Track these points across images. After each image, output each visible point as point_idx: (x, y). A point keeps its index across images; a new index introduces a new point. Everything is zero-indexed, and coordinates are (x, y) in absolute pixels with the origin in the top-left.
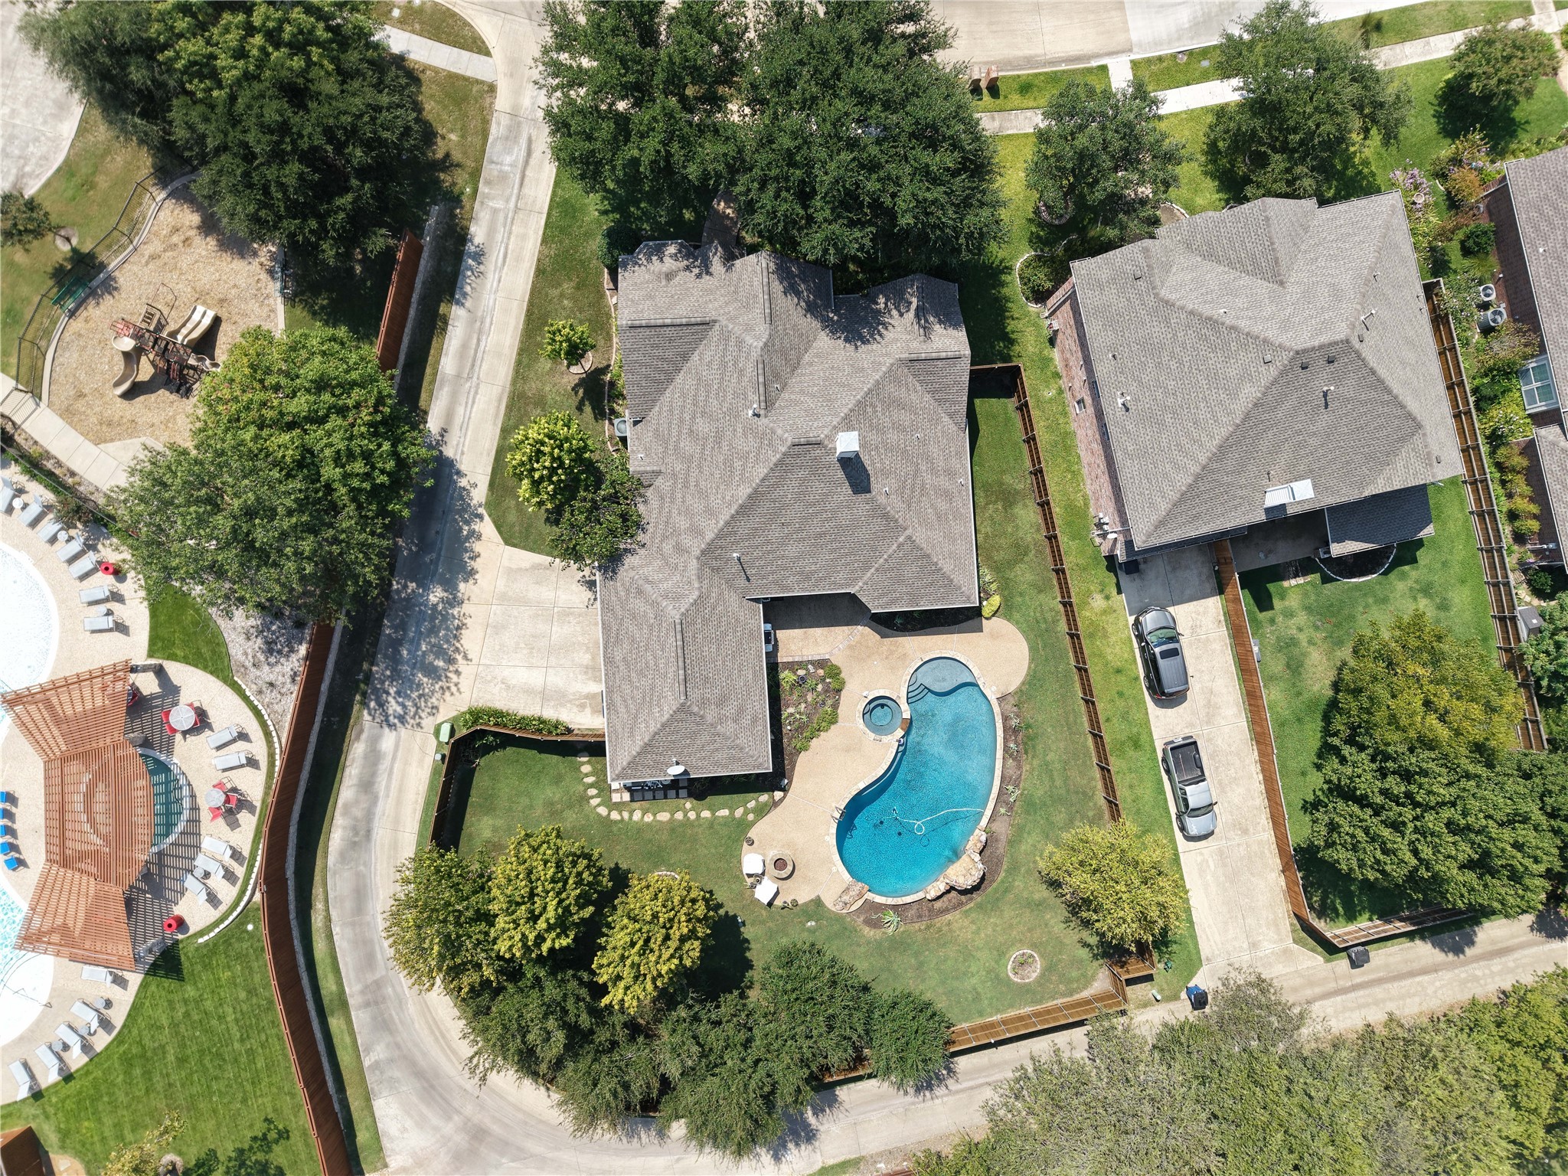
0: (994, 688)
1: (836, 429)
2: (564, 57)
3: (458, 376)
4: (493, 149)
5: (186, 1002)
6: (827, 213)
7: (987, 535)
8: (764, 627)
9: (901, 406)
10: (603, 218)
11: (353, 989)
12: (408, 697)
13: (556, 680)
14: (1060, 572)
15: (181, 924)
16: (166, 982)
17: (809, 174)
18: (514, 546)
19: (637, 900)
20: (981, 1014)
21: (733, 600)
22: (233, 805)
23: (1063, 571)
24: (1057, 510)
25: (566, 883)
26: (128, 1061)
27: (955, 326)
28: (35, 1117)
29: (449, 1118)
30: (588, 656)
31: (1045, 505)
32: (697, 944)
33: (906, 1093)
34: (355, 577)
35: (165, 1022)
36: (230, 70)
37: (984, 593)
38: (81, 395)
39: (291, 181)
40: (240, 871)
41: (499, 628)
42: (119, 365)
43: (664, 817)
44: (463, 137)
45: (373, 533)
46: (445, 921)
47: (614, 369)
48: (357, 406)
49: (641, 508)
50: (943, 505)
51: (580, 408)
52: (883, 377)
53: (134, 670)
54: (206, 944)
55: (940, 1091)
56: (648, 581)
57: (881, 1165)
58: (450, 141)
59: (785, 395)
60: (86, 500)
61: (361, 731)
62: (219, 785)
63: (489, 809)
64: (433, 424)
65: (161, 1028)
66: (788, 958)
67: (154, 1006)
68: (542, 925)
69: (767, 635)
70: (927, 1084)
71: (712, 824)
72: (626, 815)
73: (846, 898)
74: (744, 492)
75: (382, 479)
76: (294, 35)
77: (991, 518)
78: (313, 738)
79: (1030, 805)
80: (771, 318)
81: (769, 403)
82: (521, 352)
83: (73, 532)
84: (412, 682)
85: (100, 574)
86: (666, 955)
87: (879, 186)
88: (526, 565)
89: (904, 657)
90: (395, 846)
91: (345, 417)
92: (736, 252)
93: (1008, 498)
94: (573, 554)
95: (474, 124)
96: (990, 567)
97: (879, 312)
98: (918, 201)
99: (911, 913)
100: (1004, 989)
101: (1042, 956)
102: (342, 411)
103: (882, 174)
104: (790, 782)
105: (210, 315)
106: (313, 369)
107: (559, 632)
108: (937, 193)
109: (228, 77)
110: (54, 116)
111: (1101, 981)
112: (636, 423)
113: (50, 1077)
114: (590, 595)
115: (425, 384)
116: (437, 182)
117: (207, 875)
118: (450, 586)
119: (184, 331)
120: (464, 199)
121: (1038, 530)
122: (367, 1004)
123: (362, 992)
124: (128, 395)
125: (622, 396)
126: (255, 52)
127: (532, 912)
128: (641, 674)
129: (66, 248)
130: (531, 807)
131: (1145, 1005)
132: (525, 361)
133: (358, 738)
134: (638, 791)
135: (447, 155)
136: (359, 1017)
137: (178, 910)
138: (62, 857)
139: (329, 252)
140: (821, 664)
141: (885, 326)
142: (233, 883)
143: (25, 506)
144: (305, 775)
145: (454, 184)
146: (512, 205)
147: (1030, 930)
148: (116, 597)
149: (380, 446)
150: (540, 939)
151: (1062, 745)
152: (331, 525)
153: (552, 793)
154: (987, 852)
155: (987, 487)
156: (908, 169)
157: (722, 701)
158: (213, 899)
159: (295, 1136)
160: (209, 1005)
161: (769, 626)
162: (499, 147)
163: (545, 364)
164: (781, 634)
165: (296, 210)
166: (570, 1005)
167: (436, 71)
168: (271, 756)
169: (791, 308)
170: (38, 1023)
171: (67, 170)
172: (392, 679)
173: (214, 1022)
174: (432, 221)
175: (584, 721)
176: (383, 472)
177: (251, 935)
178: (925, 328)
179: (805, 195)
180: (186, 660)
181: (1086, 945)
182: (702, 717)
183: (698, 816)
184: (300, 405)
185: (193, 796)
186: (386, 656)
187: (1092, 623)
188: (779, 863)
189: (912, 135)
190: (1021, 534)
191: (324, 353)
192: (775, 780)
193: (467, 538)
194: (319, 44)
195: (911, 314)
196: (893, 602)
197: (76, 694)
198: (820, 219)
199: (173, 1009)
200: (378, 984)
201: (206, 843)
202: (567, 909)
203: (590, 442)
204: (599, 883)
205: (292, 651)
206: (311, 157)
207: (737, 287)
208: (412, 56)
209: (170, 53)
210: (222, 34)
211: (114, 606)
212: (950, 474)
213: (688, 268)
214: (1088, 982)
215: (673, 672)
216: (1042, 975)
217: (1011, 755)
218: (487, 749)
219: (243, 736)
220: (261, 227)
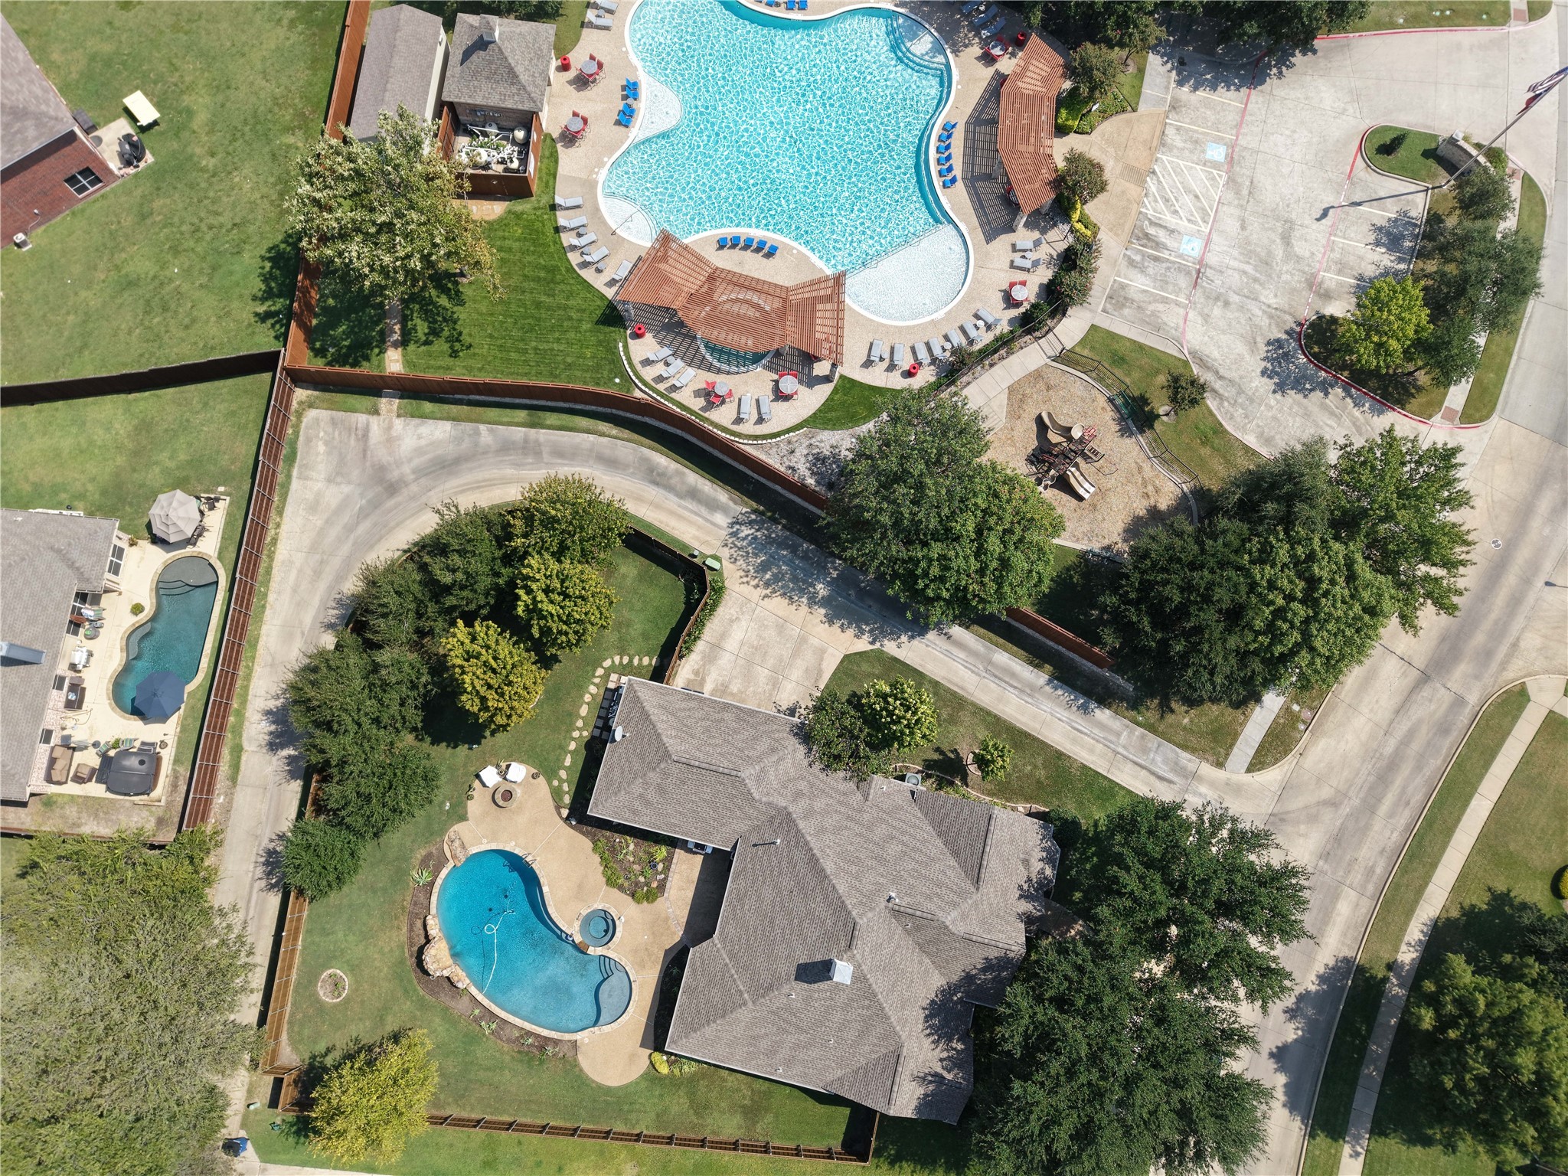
0: (586, 1041)
1: (858, 967)
2: (1225, 833)
3: (990, 662)
4: (1169, 749)
5: (580, 321)
6: (1040, 1017)
7: (725, 1081)
8: (710, 846)
9: (862, 1034)
10: (1091, 822)
11: (542, 435)
12: (750, 544)
13: (725, 660)
14: (670, 1140)
15: (637, 336)
16: (599, 313)
17: (1078, 1011)
18: (842, 662)
19: (528, 673)
20: (309, 932)
21: (742, 827)
22: (712, 397)
23: (669, 1143)
24: (727, 1156)
25: (565, 623)
26: (552, 270)
27: (919, 1109)
28: (539, 201)
29: (414, 472)
30: (735, 690)
31: (735, 1146)
32: (476, 709)
33: (272, 841)
34: (852, 541)
35: (571, 303)
36: (1262, 574)
37: (675, 1059)
38: (1049, 388)
39: (1167, 591)
40: (661, 387)
41: (781, 629)
42: (1063, 421)
43: (584, 711)
44: (1185, 729)
45: (882, 563)
46: (571, 523)
47: (963, 789)
48: (982, 584)
49: (841, 774)
50: (764, 1045)
51: (938, 750)
52: (891, 1025)
53: (834, 366)
54: (617, 348)
55: (260, 871)
56: (779, 760)
57: (221, 800)
58: (1183, 717)
59: (900, 931)
60: (970, 369)
61: (736, 503)
62: (730, 394)
63: (641, 578)
64: (956, 630)
65: (568, 299)
66: (429, 779)
67: (585, 299)
68: (540, 596)
69: (702, 847)
70: (272, 862)
71: (563, 748)
72: (597, 680)
73: (457, 843)
74: (829, 866)
75: (921, 584)
76: (1280, 628)
77: (739, 1090)
78: (742, 468)
79: (472, 1039)
80: (967, 940)
81: (897, 913)
82: (997, 718)
83: (948, 354)
84: (761, 551)
85: (912, 362)
86: (478, 684)
87: (1053, 1072)
88: (824, 665)
89: (642, 965)
90: (639, 499)
91: (977, 572)
92: (1033, 928)
93: (752, 1113)
94: (820, 707)
95: (1193, 740)
96: (696, 1073)
97: (950, 1040)
98: (1032, 1105)
99: (422, 897)
100: (321, 960)
101: (336, 1005)
102: (982, 572)
103: (1063, 1079)
104: (571, 826)
105: (1086, 496)
106: (1019, 560)
107: (762, 674)
108: (1034, 1126)
109: (1256, 571)
110: (1262, 433)
111: (290, 1056)
112: (913, 793)
113: (562, 219)
114: (784, 708)
115: (991, 635)
116: (1152, 696)
117: (667, 364)
118: (825, 602)
119: (1077, 474)
120: (1134, 713)
121: (714, 1133)
122: (526, 441)
123: (537, 441)
124: (1039, 420)
125: (940, 788)
126: (1271, 597)
127: (553, 591)
128: (707, 730)
129: (1161, 411)
130: (631, 609)
131: (250, 1092)
132: (989, 719)
133: (731, 499)
134: (612, 697)
135: (1172, 711)
136: (519, 433)
137: (649, 336)
138: (714, 277)
139: (1110, 600)
140: (662, 887)
141: (936, 1042)
142: (654, 380)
143: (977, 328)
144: (716, 453)
145: (1148, 709)
146: (1120, 750)
147: (363, 1002)
148: (892, 367)
149: (948, 590)
150: (529, 591)
151: (513, 1089)
152: (897, 536)
153: (637, 628)
154: (446, 985)
155: (768, 1094)
156: (1062, 1106)
157: (661, 790)
158: (647, 362)
159: (450, 361)
160: (572, 335)
161: (709, 851)
162: (1171, 755)
163: (982, 734)
164: (698, 860)
165: (1146, 587)
166: (466, 593)
167: (1243, 724)
168: (739, 435)
169: (973, 960)
170: (604, 223)
171: (1219, 430)
172: (768, 537)
173: (557, 335)
174: (1121, 681)
175: (684, 671)
176: (927, 586)
177: (611, 380)
178: (924, 1079)
179: (1062, 1003)
180: (830, 399)
181: (328, 1051)
182: (654, 769)
183: (574, 739)
184: (993, 544)
185: (728, 373)
186: (787, 538)
187: (612, 1158)
188: (508, 795)
189: (1091, 1120)
190: (715, 1114)
191: (1030, 571)
192: (579, 814)
193: (859, 627)
194: (1270, 645)
195: (939, 1070)
196: (694, 970)
197: (829, 322)
198: (1037, 1009)
199: (578, 311)
200: (538, 454)
201: (691, 371)
202: (545, 618)
203: (906, 750)
204: (553, 645)
205: (813, 474)
206: (1182, 611)
207: (1002, 918)
208: (1258, 709)
209: (1281, 535)
210: (1288, 577)
211: (886, 364)
212: (789, 1062)
213: (1029, 880)
214: (294, 1043)
215: (700, 757)
216: (318, 1000)
217: (522, 1037)
218: (689, 591)
219: (760, 420)
220: (1140, 555)
